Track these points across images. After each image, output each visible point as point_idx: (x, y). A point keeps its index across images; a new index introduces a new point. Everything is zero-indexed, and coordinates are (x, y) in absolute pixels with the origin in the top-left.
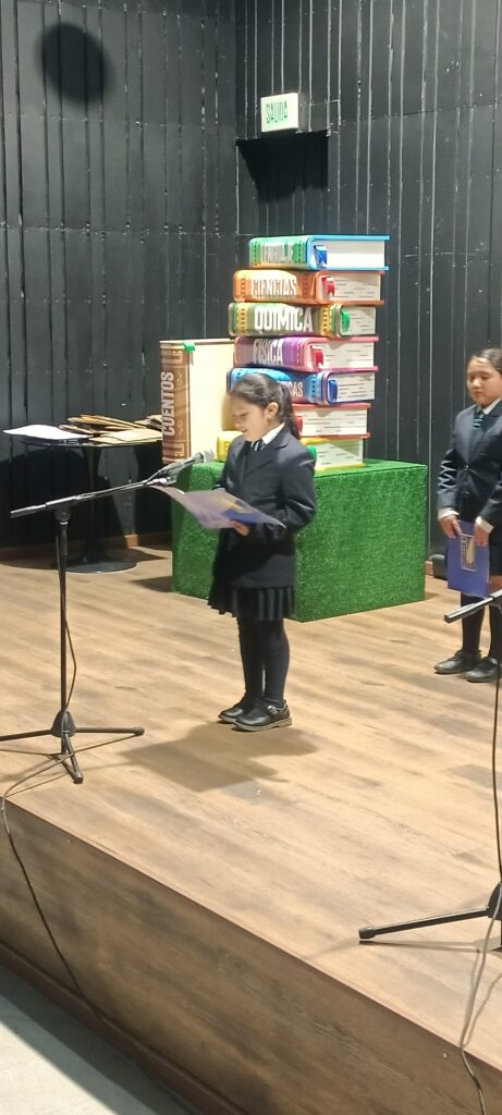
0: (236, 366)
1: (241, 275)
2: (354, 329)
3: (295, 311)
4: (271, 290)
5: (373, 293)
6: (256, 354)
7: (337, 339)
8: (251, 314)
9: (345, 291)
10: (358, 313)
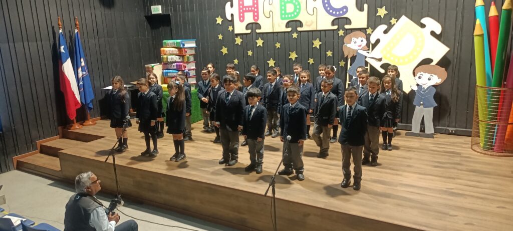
0: (163, 70)
1: (162, 49)
2: (191, 60)
3: (178, 57)
4: (171, 52)
5: (193, 52)
6: (168, 66)
7: (188, 62)
8: (167, 58)
9: (189, 52)
10: (191, 57)
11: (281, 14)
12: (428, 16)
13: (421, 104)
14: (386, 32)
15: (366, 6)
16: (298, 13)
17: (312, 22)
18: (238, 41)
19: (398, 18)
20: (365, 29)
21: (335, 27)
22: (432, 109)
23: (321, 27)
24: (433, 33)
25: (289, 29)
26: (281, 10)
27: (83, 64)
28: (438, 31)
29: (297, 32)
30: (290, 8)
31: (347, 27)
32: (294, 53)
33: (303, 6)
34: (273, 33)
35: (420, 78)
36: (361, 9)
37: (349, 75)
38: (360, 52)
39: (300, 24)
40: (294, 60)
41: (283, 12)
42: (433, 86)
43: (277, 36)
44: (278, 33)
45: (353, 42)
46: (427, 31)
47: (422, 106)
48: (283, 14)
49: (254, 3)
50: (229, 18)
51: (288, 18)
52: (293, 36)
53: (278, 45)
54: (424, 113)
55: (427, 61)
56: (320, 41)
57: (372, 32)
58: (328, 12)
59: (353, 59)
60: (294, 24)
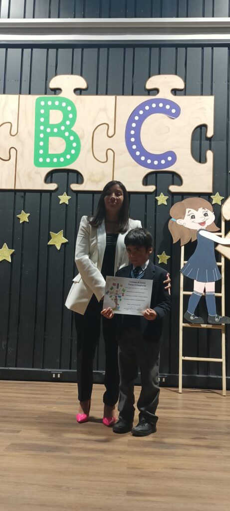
11: (37, 156)
15: (210, 155)
16: (74, 158)
17: (103, 175)
20: (209, 194)
21: (151, 188)
25: (52, 186)
26: (37, 147)
30: (57, 145)
31: (174, 189)
32: (61, 233)
33: (86, 144)
34: (15, 191)
36: (200, 158)
37: (185, 278)
39: (78, 177)
40: (59, 248)
41: (41, 152)
43: (24, 197)
44: (25, 191)
45: (187, 218)
48: (41, 156)
51: (52, 163)
52: (60, 200)
57: (223, 201)
58: (137, 159)
59: (191, 247)
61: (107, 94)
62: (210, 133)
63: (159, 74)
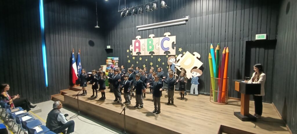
0: (107, 67)
1: (107, 60)
3: (112, 63)
4: (109, 61)
5: (118, 61)
7: (115, 65)
8: (108, 63)
9: (116, 61)
10: (117, 63)
12: (196, 51)
13: (193, 83)
14: (182, 57)
15: (175, 48)
16: (153, 49)
17: (158, 52)
18: (134, 58)
19: (186, 52)
20: (175, 55)
21: (165, 54)
22: (197, 85)
23: (160, 54)
24: (197, 58)
25: (150, 55)
26: (148, 48)
27: (80, 64)
28: (199, 57)
29: (153, 55)
30: (150, 47)
31: (169, 54)
32: (152, 63)
33: (155, 46)
34: (145, 56)
35: (193, 73)
36: (173, 48)
38: (173, 63)
42: (198, 77)
44: (146, 56)
45: (171, 60)
46: (195, 57)
47: (194, 84)
49: (139, 46)
50: (131, 50)
51: (150, 51)
52: (151, 57)
53: (146, 60)
54: (194, 86)
55: (195, 68)
56: (160, 59)
57: (177, 57)
58: (163, 49)
60: (152, 53)
61: (158, 37)
62: (175, 43)
63: (166, 32)
